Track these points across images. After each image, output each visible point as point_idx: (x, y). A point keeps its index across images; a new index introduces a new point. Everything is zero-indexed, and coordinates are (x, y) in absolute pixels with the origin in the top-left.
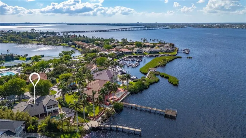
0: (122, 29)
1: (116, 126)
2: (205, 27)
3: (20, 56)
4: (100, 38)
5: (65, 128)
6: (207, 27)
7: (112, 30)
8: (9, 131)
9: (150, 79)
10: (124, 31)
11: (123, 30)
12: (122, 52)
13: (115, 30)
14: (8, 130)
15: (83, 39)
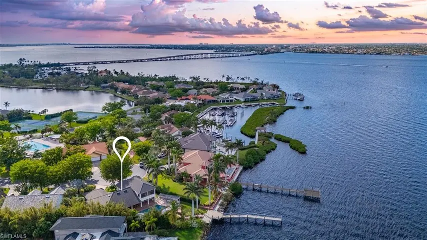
0: (180, 56)
1: (246, 216)
2: (313, 52)
3: (31, 112)
4: (153, 76)
5: (178, 223)
6: (317, 53)
7: (164, 58)
8: (110, 231)
9: (263, 145)
10: (183, 60)
11: (181, 58)
12: (203, 101)
13: (169, 59)
14: (108, 229)
15: (123, 77)
